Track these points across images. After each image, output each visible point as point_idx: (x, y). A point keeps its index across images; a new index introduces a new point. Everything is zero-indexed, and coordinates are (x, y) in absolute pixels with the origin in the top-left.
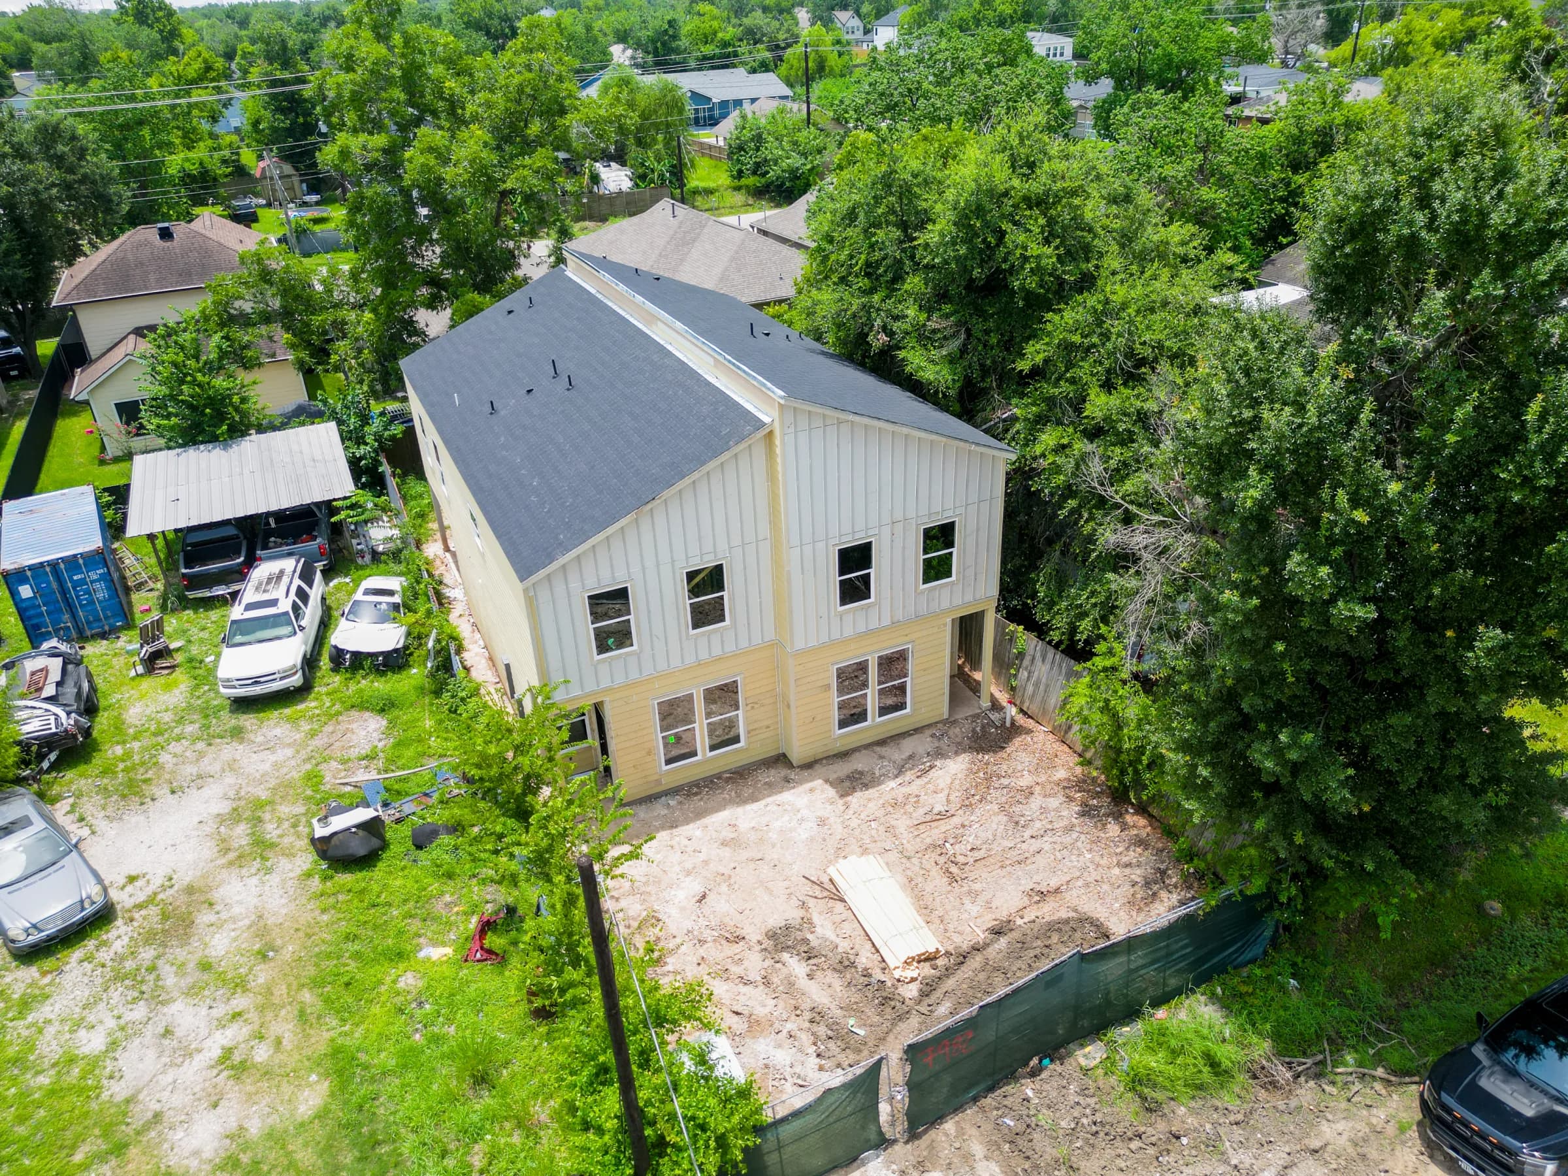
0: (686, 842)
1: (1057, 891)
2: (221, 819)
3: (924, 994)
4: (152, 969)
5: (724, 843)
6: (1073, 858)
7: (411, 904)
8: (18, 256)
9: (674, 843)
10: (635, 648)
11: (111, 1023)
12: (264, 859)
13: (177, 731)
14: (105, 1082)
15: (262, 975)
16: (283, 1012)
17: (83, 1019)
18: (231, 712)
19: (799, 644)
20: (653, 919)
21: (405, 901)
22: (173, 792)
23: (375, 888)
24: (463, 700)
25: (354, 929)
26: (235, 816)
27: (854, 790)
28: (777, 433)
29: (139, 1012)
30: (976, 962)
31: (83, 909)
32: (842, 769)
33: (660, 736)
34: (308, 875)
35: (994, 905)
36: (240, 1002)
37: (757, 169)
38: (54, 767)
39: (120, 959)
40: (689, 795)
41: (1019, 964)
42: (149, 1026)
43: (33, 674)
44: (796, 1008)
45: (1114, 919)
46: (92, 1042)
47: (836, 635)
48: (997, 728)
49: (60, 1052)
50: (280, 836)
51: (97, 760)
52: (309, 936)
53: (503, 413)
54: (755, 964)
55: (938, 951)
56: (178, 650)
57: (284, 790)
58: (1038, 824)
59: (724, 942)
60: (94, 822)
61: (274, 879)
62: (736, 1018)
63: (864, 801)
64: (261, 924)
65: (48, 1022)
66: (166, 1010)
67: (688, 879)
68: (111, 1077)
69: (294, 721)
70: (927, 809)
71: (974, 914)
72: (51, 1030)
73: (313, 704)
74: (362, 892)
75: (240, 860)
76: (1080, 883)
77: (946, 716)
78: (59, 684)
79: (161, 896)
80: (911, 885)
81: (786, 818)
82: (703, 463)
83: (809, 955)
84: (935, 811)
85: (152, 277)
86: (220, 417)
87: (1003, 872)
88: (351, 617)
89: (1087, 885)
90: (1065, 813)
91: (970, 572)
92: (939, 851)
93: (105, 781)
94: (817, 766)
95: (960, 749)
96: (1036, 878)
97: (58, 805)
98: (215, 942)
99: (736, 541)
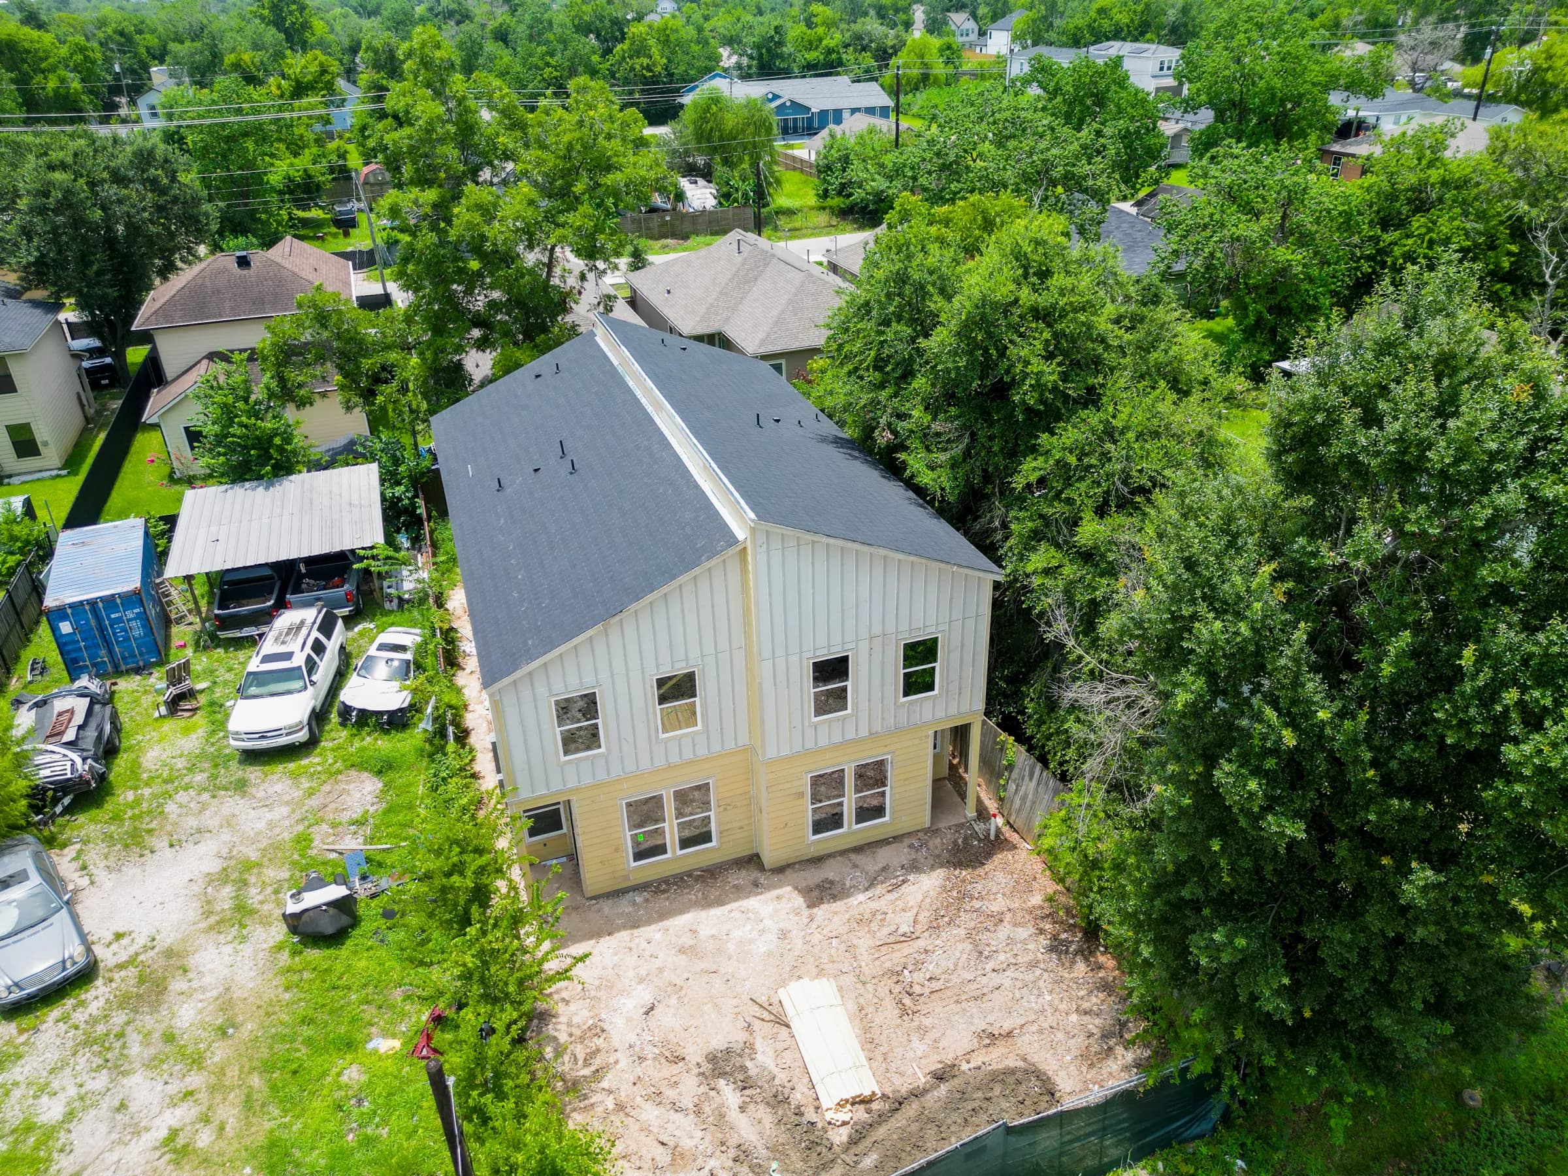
0: (644, 945)
1: (1009, 1034)
2: (210, 879)
3: (853, 1141)
4: (121, 1035)
5: (682, 951)
6: (1033, 998)
7: (370, 989)
8: (109, 276)
9: (633, 945)
10: (602, 750)
11: (72, 1091)
12: (242, 926)
13: (187, 779)
14: (55, 1155)
15: (219, 1053)
16: (232, 1095)
17: (47, 1084)
18: (240, 762)
19: (772, 753)
20: (598, 1030)
21: (365, 985)
22: (172, 846)
23: (339, 967)
24: (444, 779)
25: (310, 1013)
26: (222, 877)
27: (821, 901)
28: (749, 551)
29: (101, 1081)
30: (911, 1109)
31: (64, 969)
32: (814, 876)
33: (628, 834)
34: (279, 948)
35: (941, 1045)
36: (195, 1080)
37: (842, 190)
38: (68, 810)
39: (93, 1021)
40: (658, 891)
41: (955, 1117)
42: (107, 1098)
43: (60, 714)
44: (723, 1144)
45: (1062, 1073)
46: (51, 1111)
47: (810, 744)
48: (980, 840)
49: (21, 1117)
50: (262, 902)
51: (109, 806)
52: (268, 1015)
53: (508, 491)
54: (689, 1088)
55: (874, 1093)
56: (202, 691)
57: (273, 851)
58: (1002, 957)
59: (663, 1061)
60: (94, 871)
61: (247, 949)
62: (661, 1148)
63: (833, 914)
64: (228, 997)
65: (16, 1084)
66: (125, 1081)
67: (640, 987)
68: (62, 1151)
69: (295, 776)
70: (893, 928)
71: (919, 1053)
72: (17, 1093)
73: (317, 760)
74: (328, 971)
75: (217, 927)
76: (1034, 1028)
77: (928, 824)
78: (80, 728)
79: (142, 958)
80: (861, 1015)
81: (748, 927)
82: (674, 578)
83: (745, 1085)
84: (901, 931)
85: (227, 305)
86: (265, 457)
87: (957, 1008)
88: (363, 672)
89: (1041, 1031)
90: (1031, 946)
91: (954, 687)
92: (895, 978)
93: (113, 828)
94: (788, 872)
95: (938, 862)
96: (991, 1019)
97: (66, 851)
98: (182, 1012)
99: (709, 648)
